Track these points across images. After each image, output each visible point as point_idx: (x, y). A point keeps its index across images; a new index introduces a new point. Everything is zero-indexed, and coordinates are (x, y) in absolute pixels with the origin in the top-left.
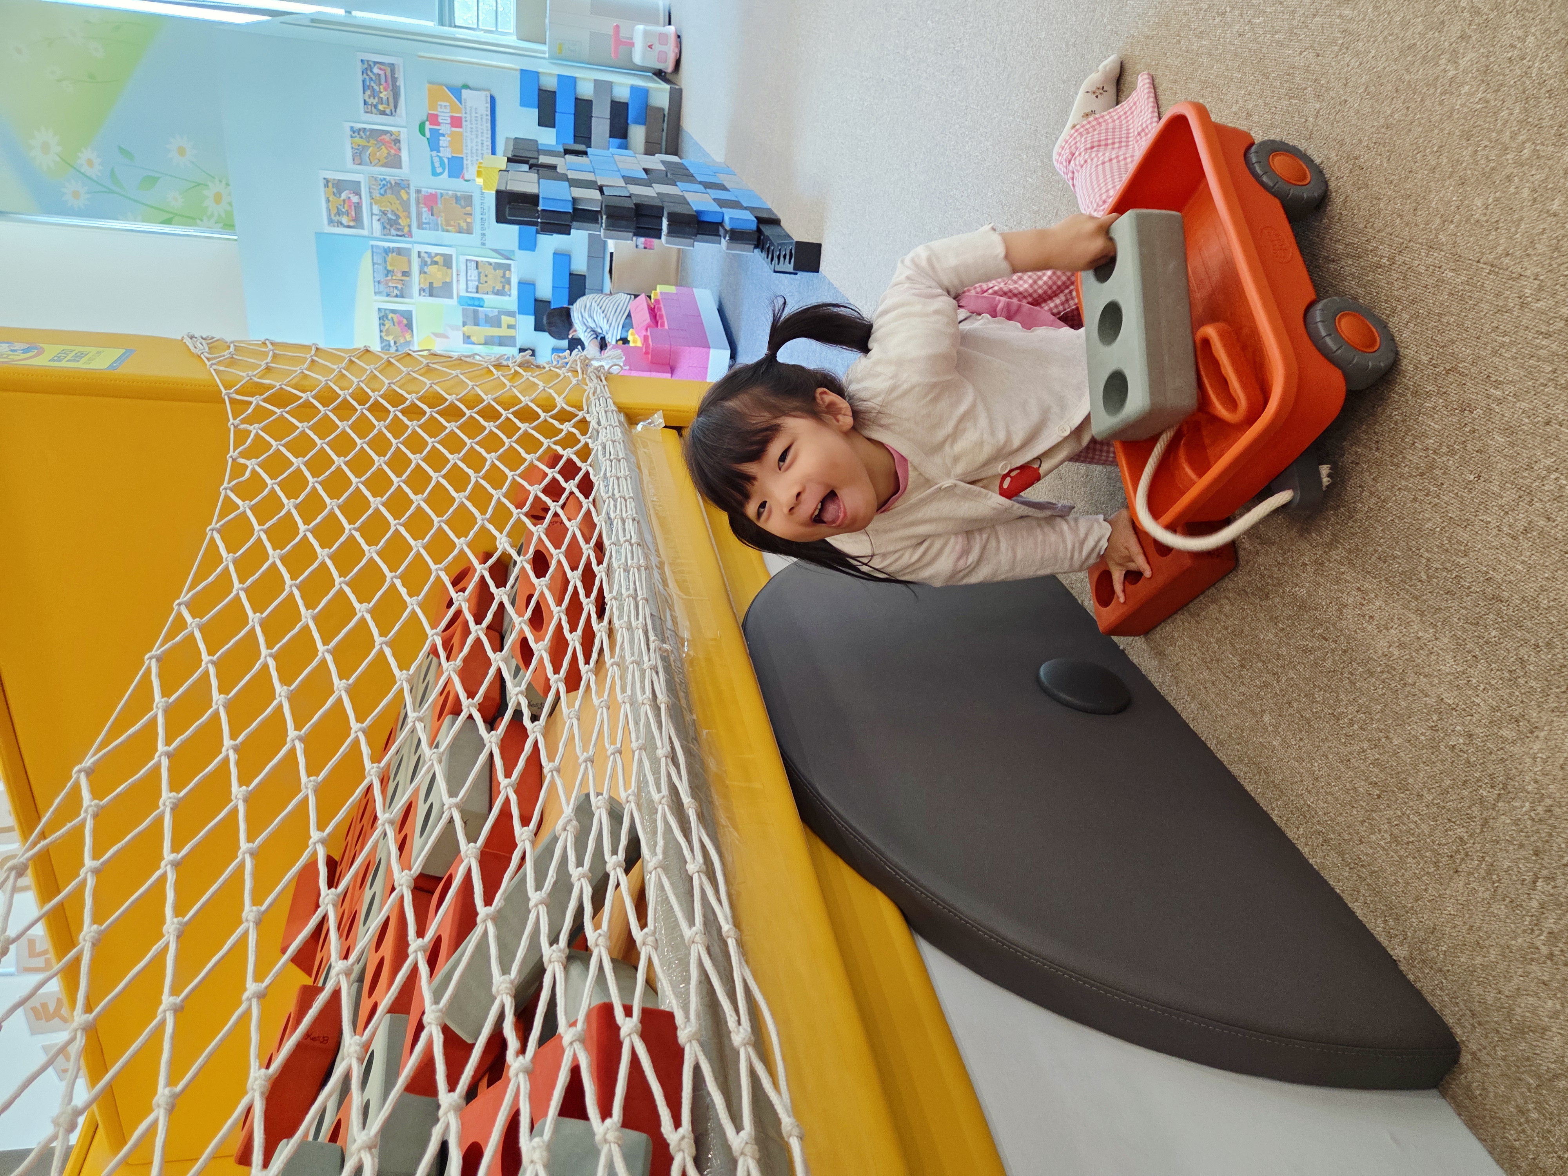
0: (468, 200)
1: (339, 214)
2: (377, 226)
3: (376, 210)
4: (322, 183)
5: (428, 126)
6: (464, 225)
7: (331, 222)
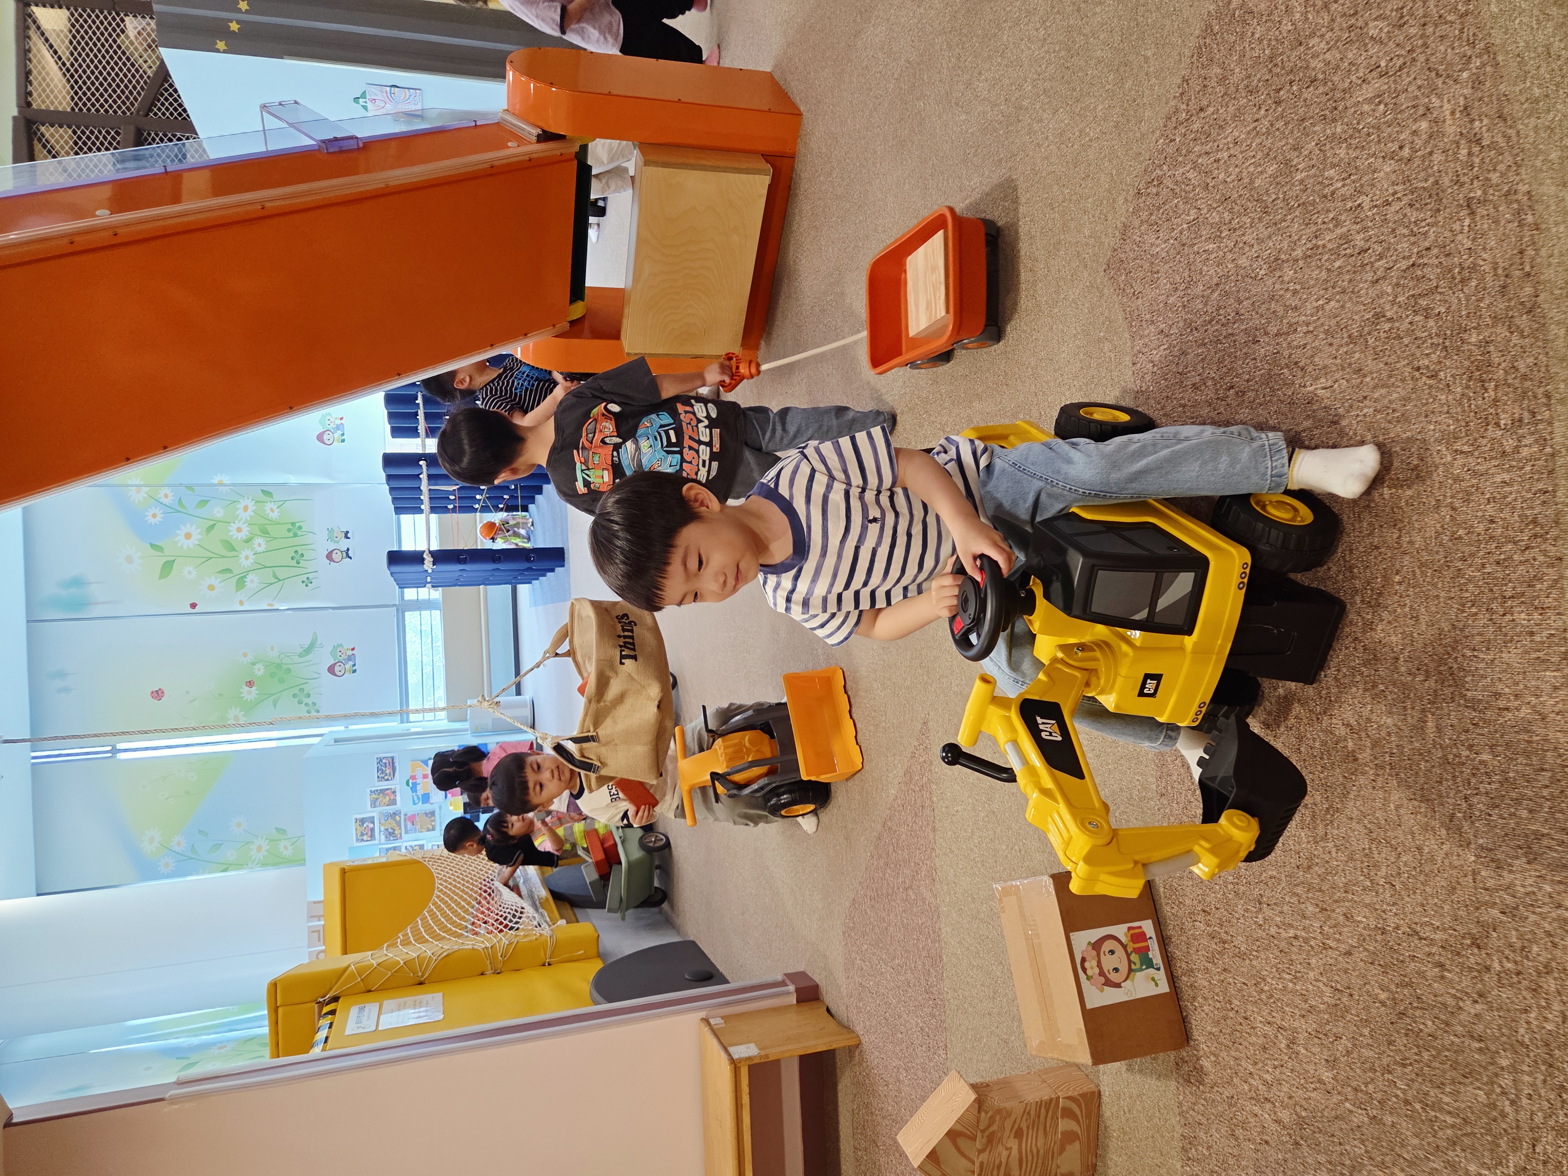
0: (433, 813)
1: (362, 835)
2: (383, 837)
3: (382, 829)
4: (354, 821)
5: (411, 781)
6: (430, 827)
7: (357, 840)
